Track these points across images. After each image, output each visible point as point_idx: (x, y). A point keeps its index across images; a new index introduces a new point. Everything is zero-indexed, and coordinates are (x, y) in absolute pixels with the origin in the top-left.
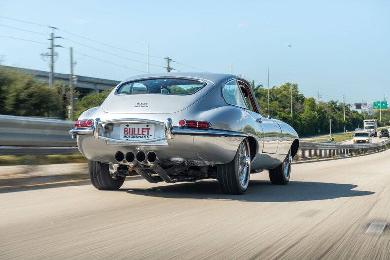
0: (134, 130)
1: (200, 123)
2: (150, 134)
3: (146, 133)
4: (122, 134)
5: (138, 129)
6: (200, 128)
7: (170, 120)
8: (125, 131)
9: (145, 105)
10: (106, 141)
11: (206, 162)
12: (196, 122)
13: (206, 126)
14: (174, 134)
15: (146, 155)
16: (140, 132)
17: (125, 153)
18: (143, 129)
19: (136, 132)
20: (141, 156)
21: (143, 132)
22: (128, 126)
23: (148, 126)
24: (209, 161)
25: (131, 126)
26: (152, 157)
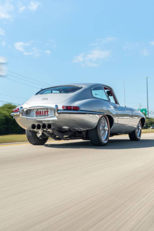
0: (40, 112)
1: (73, 107)
2: (48, 114)
3: (46, 114)
4: (35, 115)
5: (43, 112)
6: (74, 110)
7: (56, 106)
8: (36, 113)
9: (47, 99)
10: (27, 119)
11: (81, 128)
12: (71, 107)
13: (77, 108)
14: (59, 113)
15: (47, 125)
16: (44, 113)
17: (36, 124)
18: (45, 112)
19: (42, 113)
20: (44, 126)
21: (45, 113)
22: (38, 110)
23: (47, 110)
24: (83, 128)
25: (39, 110)
26: (49, 126)
